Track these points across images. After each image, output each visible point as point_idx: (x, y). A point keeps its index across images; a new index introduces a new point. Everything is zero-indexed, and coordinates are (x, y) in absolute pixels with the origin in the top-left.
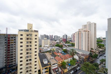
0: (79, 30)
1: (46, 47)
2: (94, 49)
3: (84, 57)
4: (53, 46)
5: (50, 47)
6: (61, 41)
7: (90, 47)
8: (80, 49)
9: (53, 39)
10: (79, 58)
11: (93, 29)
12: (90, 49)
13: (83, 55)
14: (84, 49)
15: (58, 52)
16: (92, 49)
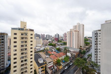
0: (71, 30)
1: (39, 46)
2: (83, 47)
3: (75, 54)
4: (46, 45)
5: (43, 46)
6: (53, 40)
7: (79, 45)
8: (72, 47)
9: (45, 38)
10: (71, 55)
11: (82, 29)
12: (79, 47)
13: (74, 52)
14: (75, 47)
15: (52, 51)
16: (81, 47)
